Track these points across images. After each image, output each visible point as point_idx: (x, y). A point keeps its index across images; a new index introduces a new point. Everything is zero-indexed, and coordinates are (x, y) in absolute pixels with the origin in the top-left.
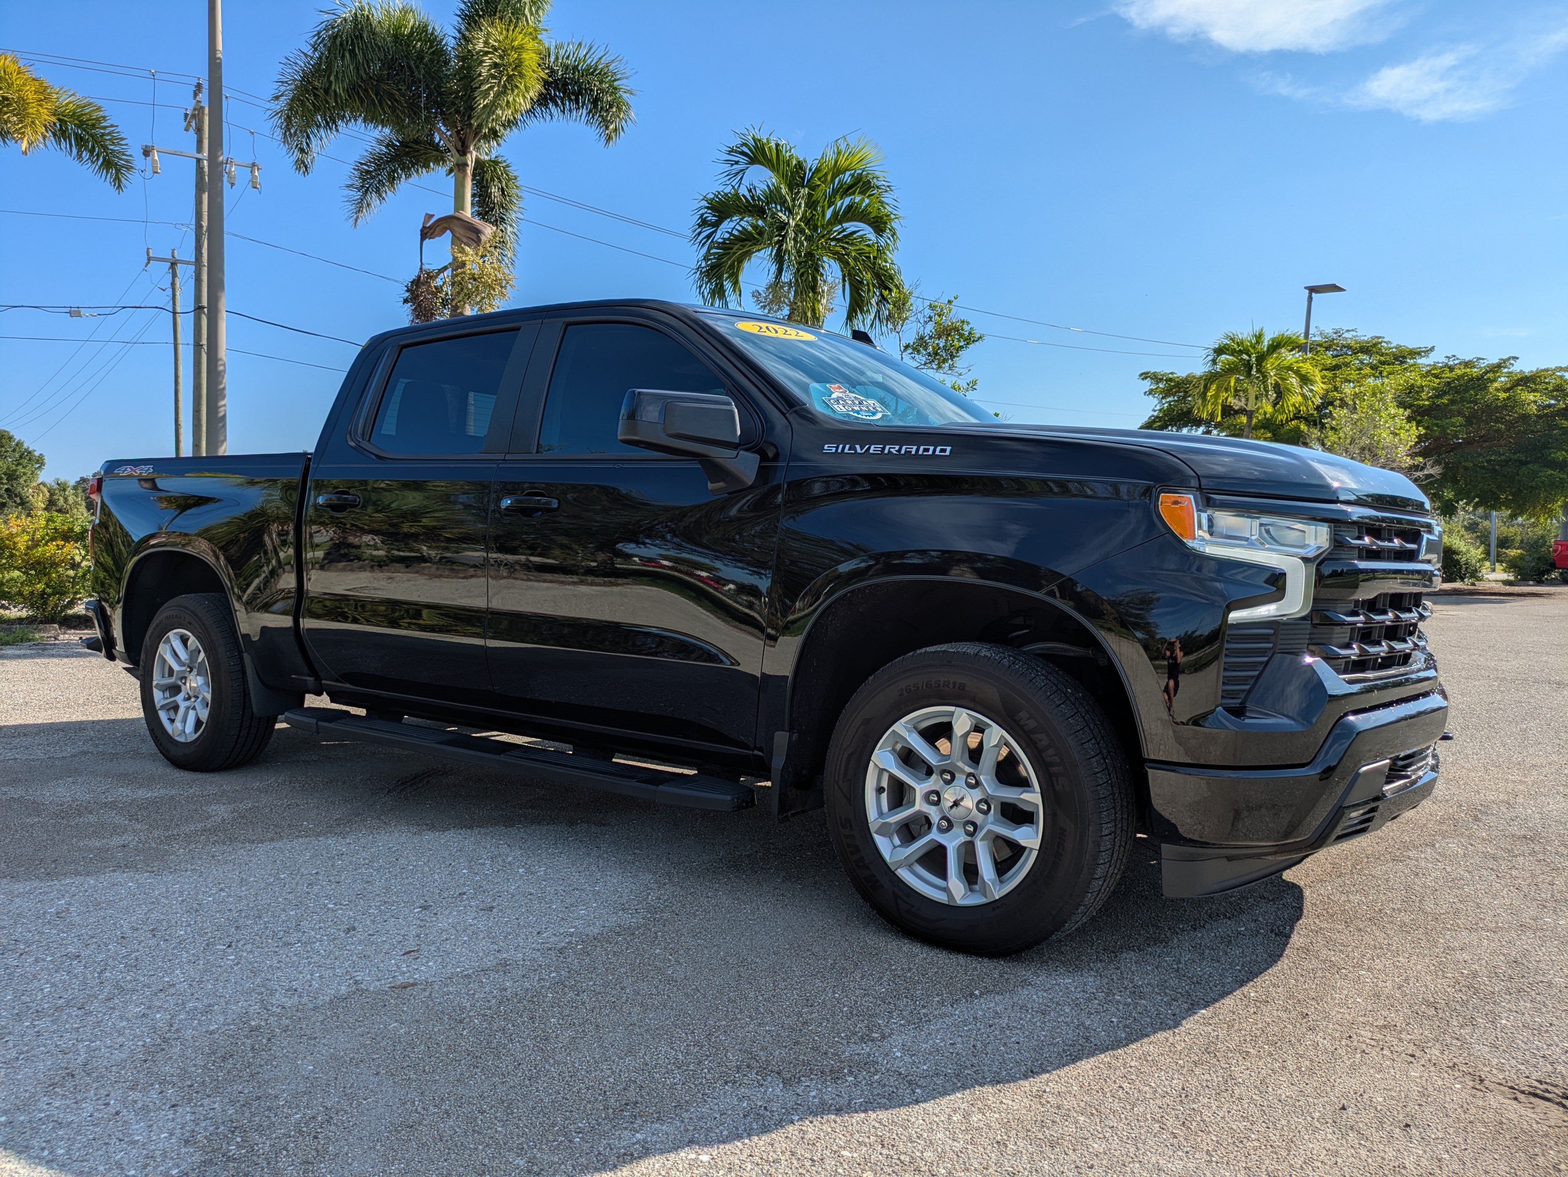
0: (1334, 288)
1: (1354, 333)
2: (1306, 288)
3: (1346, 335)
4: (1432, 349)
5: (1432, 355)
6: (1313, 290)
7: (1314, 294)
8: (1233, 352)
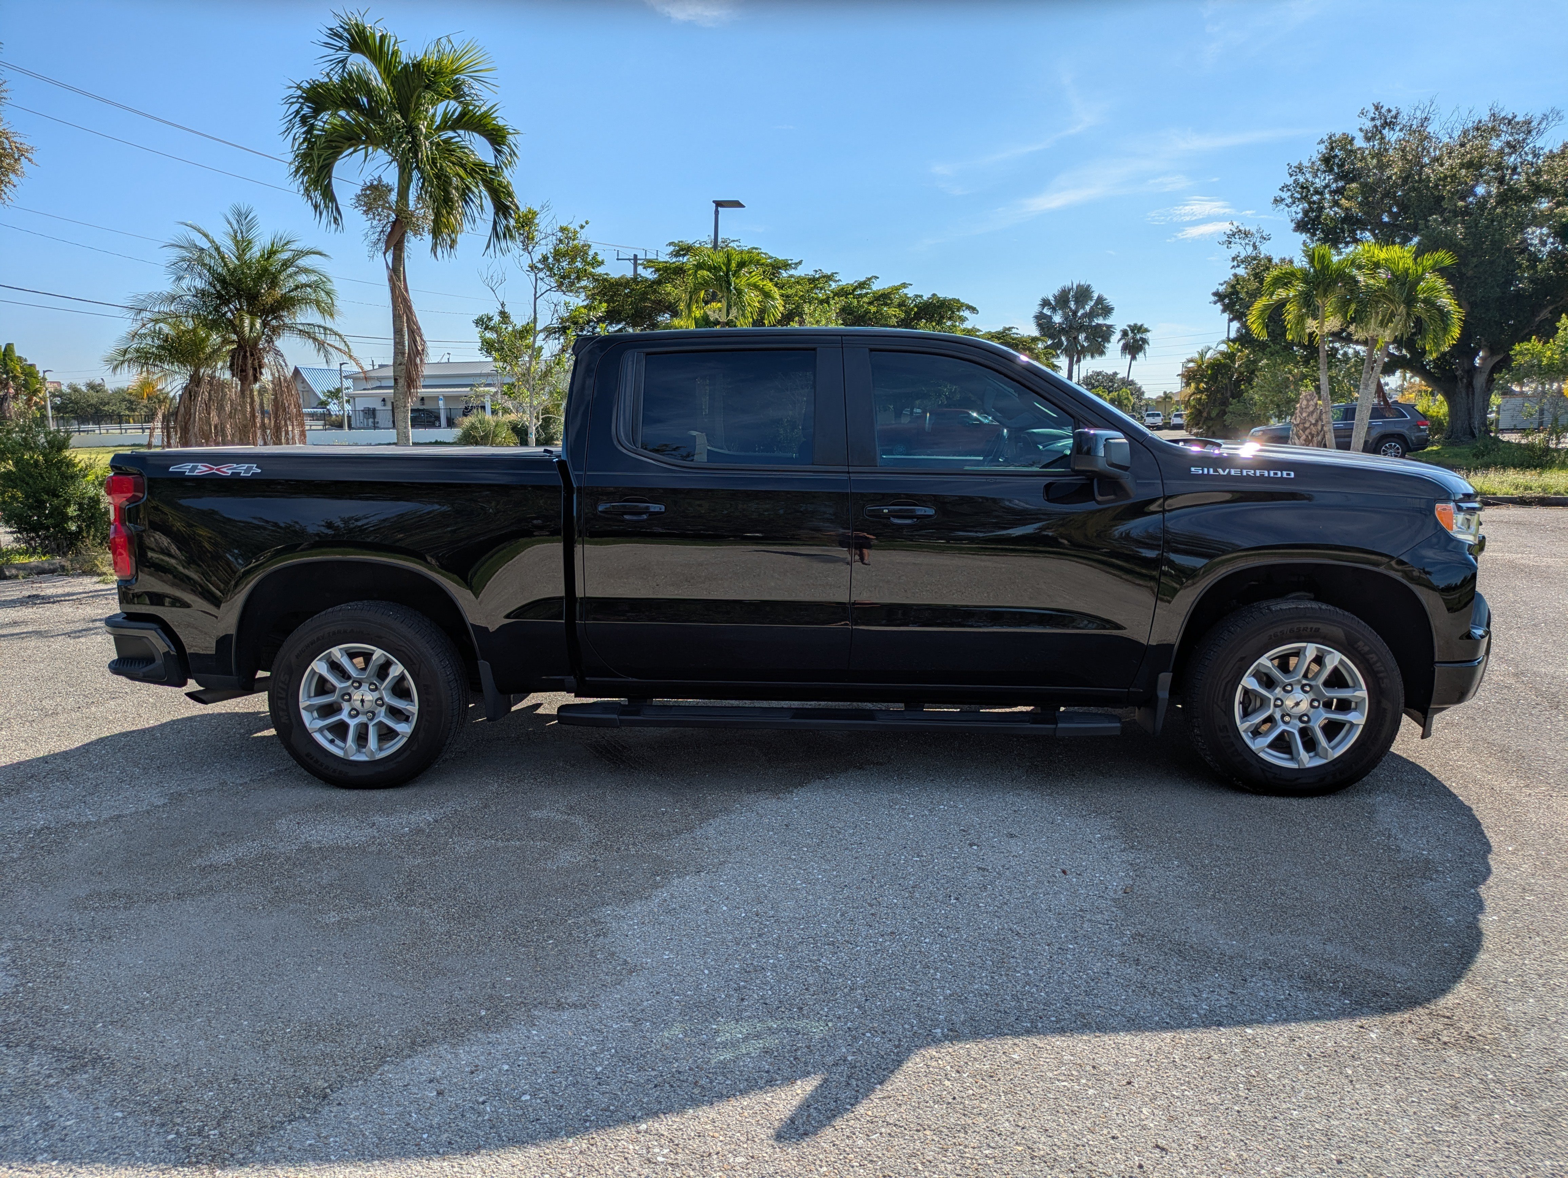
0: (737, 204)
1: (738, 244)
2: (714, 202)
3: (731, 245)
4: (800, 263)
5: (800, 267)
6: (719, 204)
7: (719, 209)
8: (709, 269)
